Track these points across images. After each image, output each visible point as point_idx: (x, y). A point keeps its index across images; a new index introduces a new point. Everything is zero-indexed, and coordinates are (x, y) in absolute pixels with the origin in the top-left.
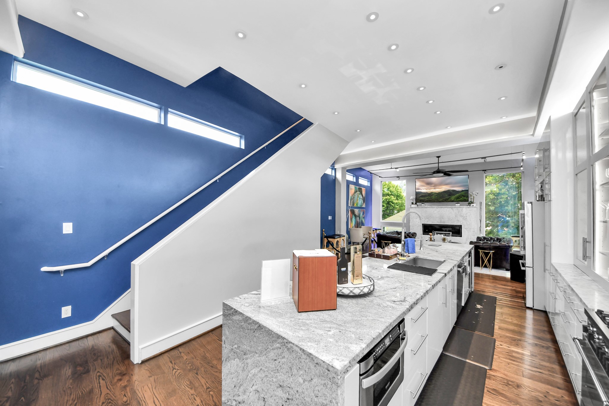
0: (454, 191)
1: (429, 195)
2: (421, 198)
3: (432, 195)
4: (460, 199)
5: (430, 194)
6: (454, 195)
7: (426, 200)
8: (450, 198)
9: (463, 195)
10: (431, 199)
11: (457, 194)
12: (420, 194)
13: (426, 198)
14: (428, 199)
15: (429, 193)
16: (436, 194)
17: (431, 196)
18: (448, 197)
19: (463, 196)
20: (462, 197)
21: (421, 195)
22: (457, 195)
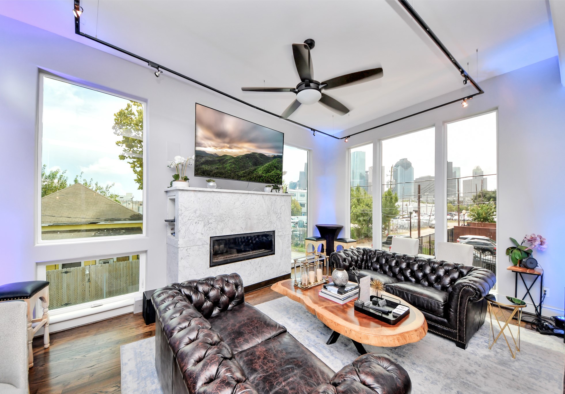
0: (262, 155)
1: (220, 161)
2: (203, 166)
3: (225, 161)
4: (271, 174)
5: (222, 159)
6: (262, 164)
7: (214, 172)
8: (255, 170)
9: (276, 165)
10: (223, 171)
11: (266, 163)
12: (203, 157)
13: (213, 168)
14: (217, 168)
15: (220, 157)
16: (233, 160)
17: (224, 163)
18: (253, 168)
19: (275, 167)
20: (273, 170)
21: (203, 160)
22: (267, 165)
